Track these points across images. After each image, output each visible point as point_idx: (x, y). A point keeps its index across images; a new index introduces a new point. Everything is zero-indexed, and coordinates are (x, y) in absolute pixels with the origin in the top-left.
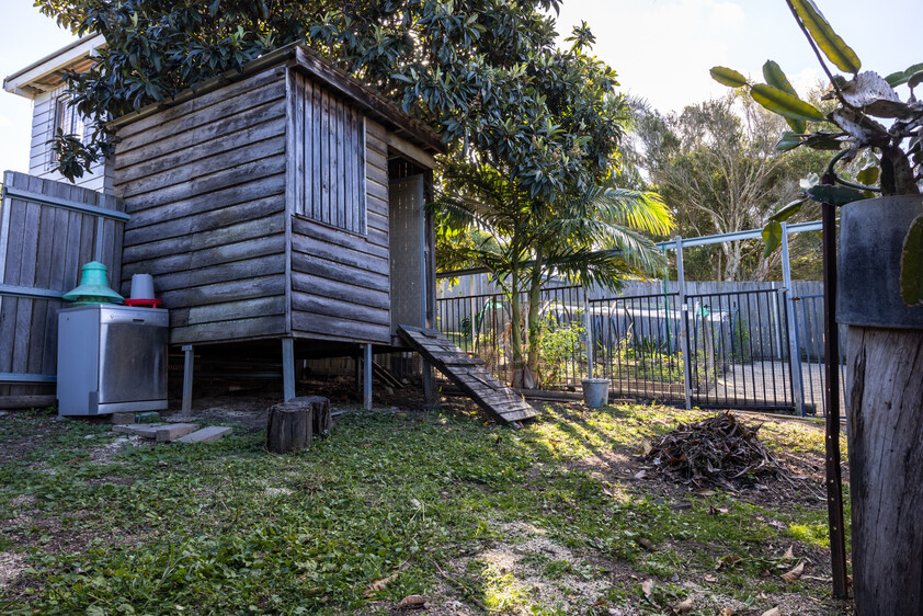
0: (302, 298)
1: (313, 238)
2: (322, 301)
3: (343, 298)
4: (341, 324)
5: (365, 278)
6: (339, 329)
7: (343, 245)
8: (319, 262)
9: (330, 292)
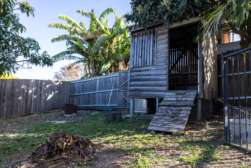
0: (132, 88)
1: (136, 72)
2: (138, 88)
3: (145, 85)
4: (144, 93)
5: (155, 78)
6: (144, 94)
7: (146, 70)
8: (138, 77)
9: (141, 85)
